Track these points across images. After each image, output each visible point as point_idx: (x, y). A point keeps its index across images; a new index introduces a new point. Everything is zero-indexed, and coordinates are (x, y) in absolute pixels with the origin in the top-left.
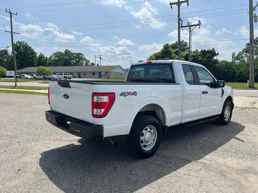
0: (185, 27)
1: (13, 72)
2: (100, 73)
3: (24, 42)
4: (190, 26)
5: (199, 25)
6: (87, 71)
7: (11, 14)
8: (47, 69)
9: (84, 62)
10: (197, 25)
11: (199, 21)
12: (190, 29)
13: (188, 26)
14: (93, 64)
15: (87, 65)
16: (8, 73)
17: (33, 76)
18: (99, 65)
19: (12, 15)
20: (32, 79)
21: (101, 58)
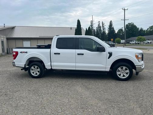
3: (132, 23)
7: (124, 10)
16: (122, 41)
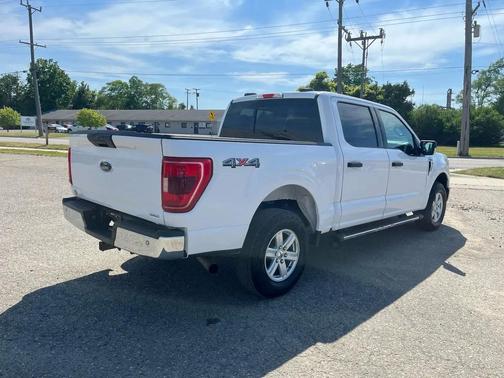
0: (355, 39)
1: (33, 119)
2: (196, 124)
3: (51, 60)
4: (363, 39)
5: (381, 36)
6: (172, 119)
7: (30, 10)
8: (95, 114)
9: (166, 102)
10: (378, 37)
11: (382, 30)
12: (364, 44)
13: (362, 38)
14: (183, 106)
15: (170, 107)
16: (23, 120)
17: (66, 127)
18: (195, 108)
19: (32, 10)
20: (65, 132)
21: (198, 95)
